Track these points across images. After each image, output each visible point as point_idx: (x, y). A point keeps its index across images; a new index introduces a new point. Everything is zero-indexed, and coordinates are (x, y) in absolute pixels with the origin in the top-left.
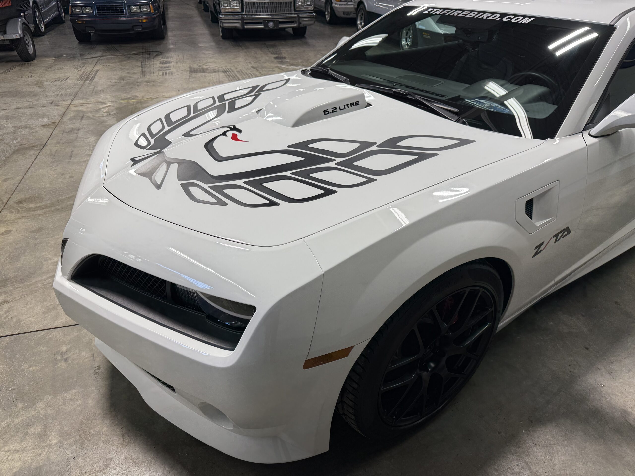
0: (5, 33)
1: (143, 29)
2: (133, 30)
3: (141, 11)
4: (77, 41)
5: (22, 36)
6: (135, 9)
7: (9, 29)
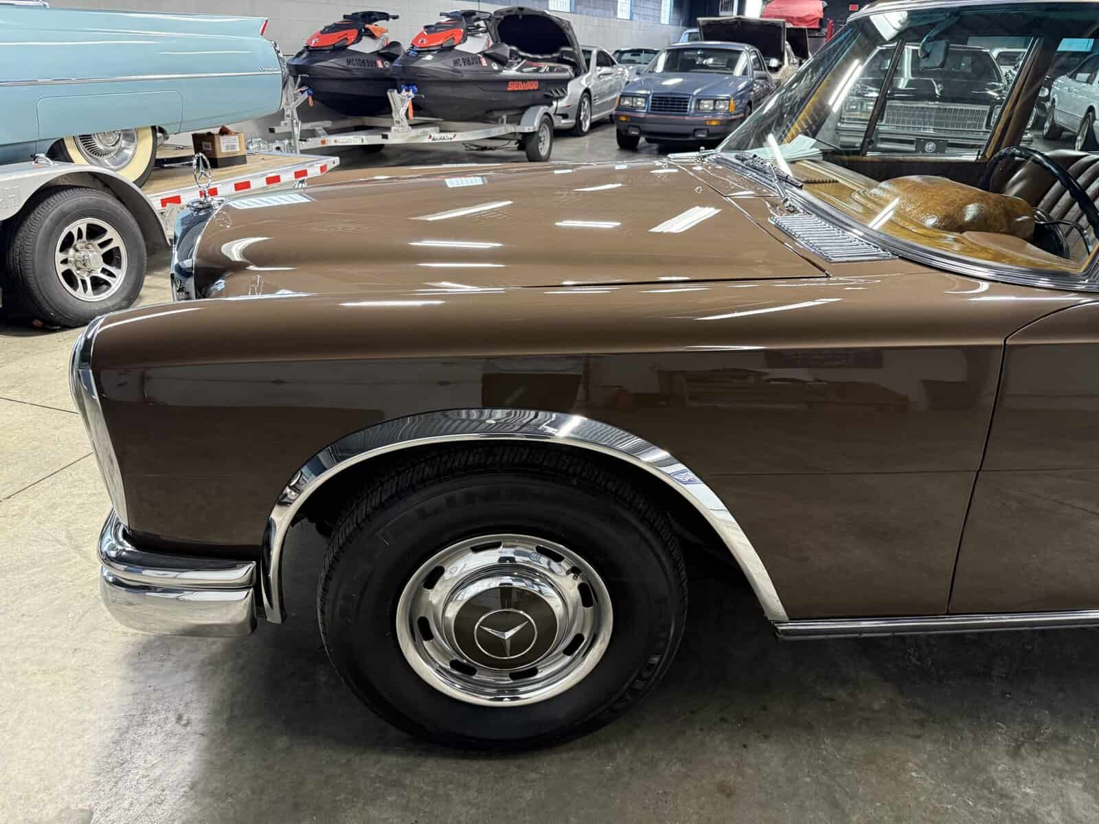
0: (518, 124)
1: (709, 135)
2: (693, 135)
3: (715, 109)
4: (618, 147)
5: (536, 130)
6: (707, 105)
7: (525, 119)
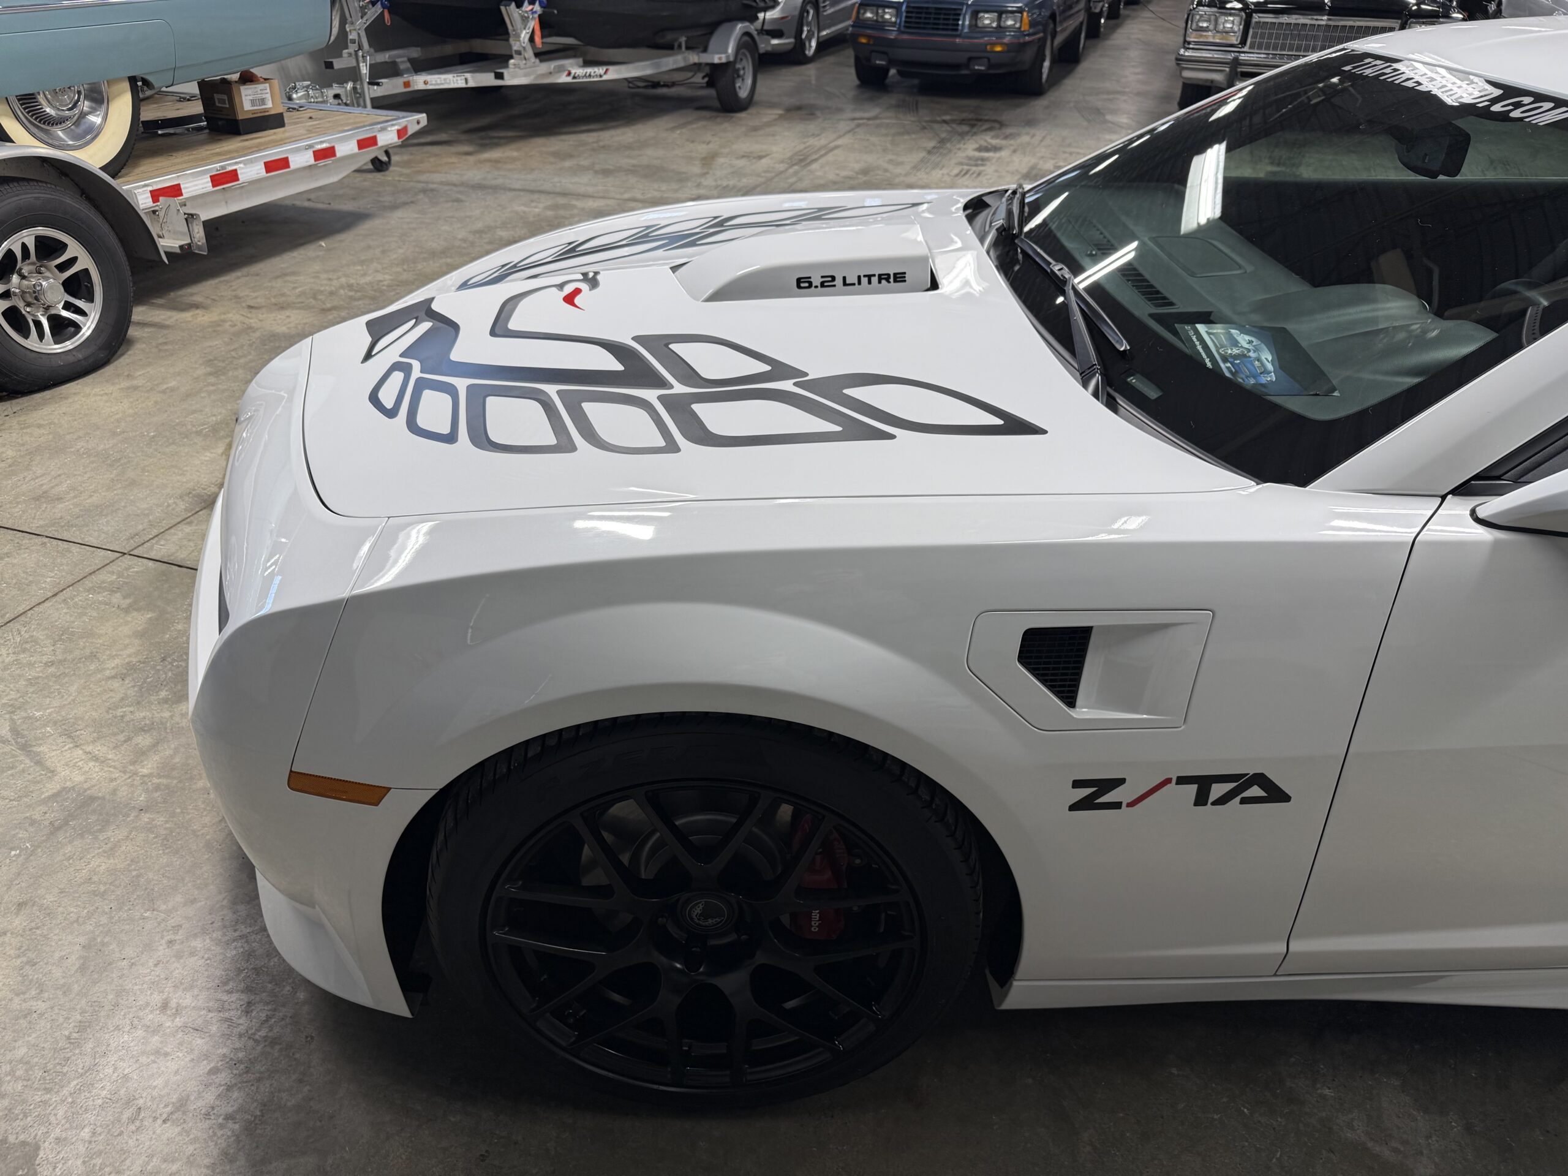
1: (991, 66)
2: (968, 65)
3: (999, 26)
4: (857, 82)
5: (732, 59)
6: (987, 20)
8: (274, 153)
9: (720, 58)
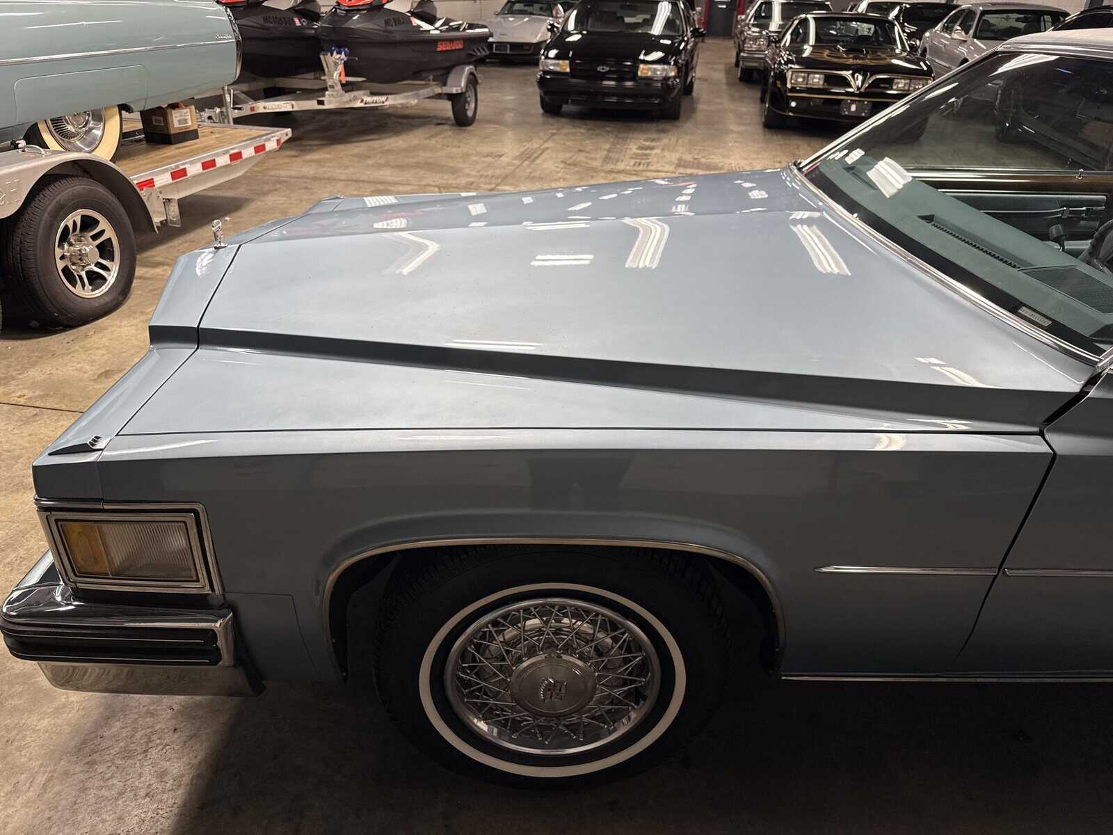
0: (445, 84)
5: (464, 90)
7: (451, 78)
8: (206, 156)
9: (457, 90)
